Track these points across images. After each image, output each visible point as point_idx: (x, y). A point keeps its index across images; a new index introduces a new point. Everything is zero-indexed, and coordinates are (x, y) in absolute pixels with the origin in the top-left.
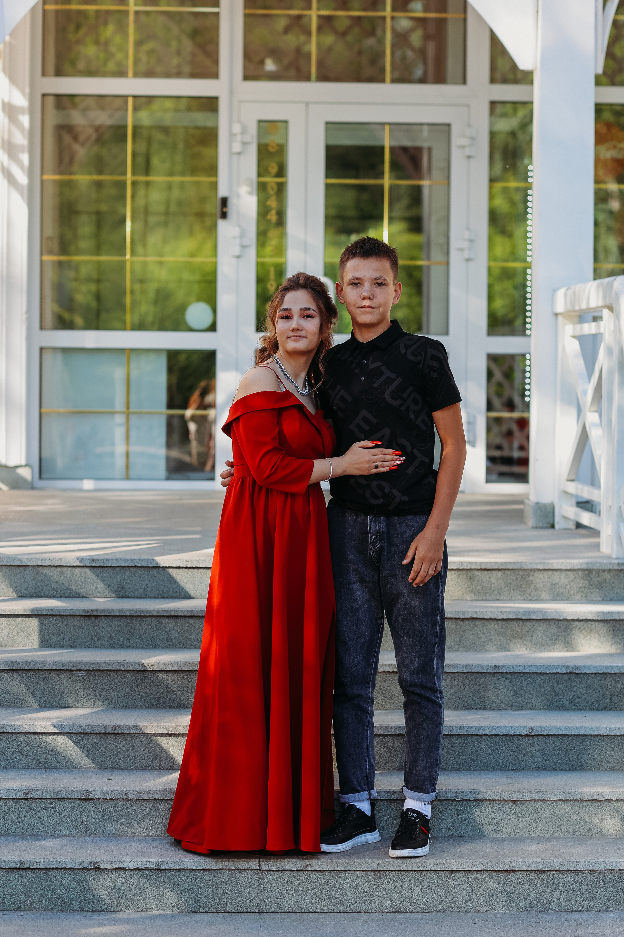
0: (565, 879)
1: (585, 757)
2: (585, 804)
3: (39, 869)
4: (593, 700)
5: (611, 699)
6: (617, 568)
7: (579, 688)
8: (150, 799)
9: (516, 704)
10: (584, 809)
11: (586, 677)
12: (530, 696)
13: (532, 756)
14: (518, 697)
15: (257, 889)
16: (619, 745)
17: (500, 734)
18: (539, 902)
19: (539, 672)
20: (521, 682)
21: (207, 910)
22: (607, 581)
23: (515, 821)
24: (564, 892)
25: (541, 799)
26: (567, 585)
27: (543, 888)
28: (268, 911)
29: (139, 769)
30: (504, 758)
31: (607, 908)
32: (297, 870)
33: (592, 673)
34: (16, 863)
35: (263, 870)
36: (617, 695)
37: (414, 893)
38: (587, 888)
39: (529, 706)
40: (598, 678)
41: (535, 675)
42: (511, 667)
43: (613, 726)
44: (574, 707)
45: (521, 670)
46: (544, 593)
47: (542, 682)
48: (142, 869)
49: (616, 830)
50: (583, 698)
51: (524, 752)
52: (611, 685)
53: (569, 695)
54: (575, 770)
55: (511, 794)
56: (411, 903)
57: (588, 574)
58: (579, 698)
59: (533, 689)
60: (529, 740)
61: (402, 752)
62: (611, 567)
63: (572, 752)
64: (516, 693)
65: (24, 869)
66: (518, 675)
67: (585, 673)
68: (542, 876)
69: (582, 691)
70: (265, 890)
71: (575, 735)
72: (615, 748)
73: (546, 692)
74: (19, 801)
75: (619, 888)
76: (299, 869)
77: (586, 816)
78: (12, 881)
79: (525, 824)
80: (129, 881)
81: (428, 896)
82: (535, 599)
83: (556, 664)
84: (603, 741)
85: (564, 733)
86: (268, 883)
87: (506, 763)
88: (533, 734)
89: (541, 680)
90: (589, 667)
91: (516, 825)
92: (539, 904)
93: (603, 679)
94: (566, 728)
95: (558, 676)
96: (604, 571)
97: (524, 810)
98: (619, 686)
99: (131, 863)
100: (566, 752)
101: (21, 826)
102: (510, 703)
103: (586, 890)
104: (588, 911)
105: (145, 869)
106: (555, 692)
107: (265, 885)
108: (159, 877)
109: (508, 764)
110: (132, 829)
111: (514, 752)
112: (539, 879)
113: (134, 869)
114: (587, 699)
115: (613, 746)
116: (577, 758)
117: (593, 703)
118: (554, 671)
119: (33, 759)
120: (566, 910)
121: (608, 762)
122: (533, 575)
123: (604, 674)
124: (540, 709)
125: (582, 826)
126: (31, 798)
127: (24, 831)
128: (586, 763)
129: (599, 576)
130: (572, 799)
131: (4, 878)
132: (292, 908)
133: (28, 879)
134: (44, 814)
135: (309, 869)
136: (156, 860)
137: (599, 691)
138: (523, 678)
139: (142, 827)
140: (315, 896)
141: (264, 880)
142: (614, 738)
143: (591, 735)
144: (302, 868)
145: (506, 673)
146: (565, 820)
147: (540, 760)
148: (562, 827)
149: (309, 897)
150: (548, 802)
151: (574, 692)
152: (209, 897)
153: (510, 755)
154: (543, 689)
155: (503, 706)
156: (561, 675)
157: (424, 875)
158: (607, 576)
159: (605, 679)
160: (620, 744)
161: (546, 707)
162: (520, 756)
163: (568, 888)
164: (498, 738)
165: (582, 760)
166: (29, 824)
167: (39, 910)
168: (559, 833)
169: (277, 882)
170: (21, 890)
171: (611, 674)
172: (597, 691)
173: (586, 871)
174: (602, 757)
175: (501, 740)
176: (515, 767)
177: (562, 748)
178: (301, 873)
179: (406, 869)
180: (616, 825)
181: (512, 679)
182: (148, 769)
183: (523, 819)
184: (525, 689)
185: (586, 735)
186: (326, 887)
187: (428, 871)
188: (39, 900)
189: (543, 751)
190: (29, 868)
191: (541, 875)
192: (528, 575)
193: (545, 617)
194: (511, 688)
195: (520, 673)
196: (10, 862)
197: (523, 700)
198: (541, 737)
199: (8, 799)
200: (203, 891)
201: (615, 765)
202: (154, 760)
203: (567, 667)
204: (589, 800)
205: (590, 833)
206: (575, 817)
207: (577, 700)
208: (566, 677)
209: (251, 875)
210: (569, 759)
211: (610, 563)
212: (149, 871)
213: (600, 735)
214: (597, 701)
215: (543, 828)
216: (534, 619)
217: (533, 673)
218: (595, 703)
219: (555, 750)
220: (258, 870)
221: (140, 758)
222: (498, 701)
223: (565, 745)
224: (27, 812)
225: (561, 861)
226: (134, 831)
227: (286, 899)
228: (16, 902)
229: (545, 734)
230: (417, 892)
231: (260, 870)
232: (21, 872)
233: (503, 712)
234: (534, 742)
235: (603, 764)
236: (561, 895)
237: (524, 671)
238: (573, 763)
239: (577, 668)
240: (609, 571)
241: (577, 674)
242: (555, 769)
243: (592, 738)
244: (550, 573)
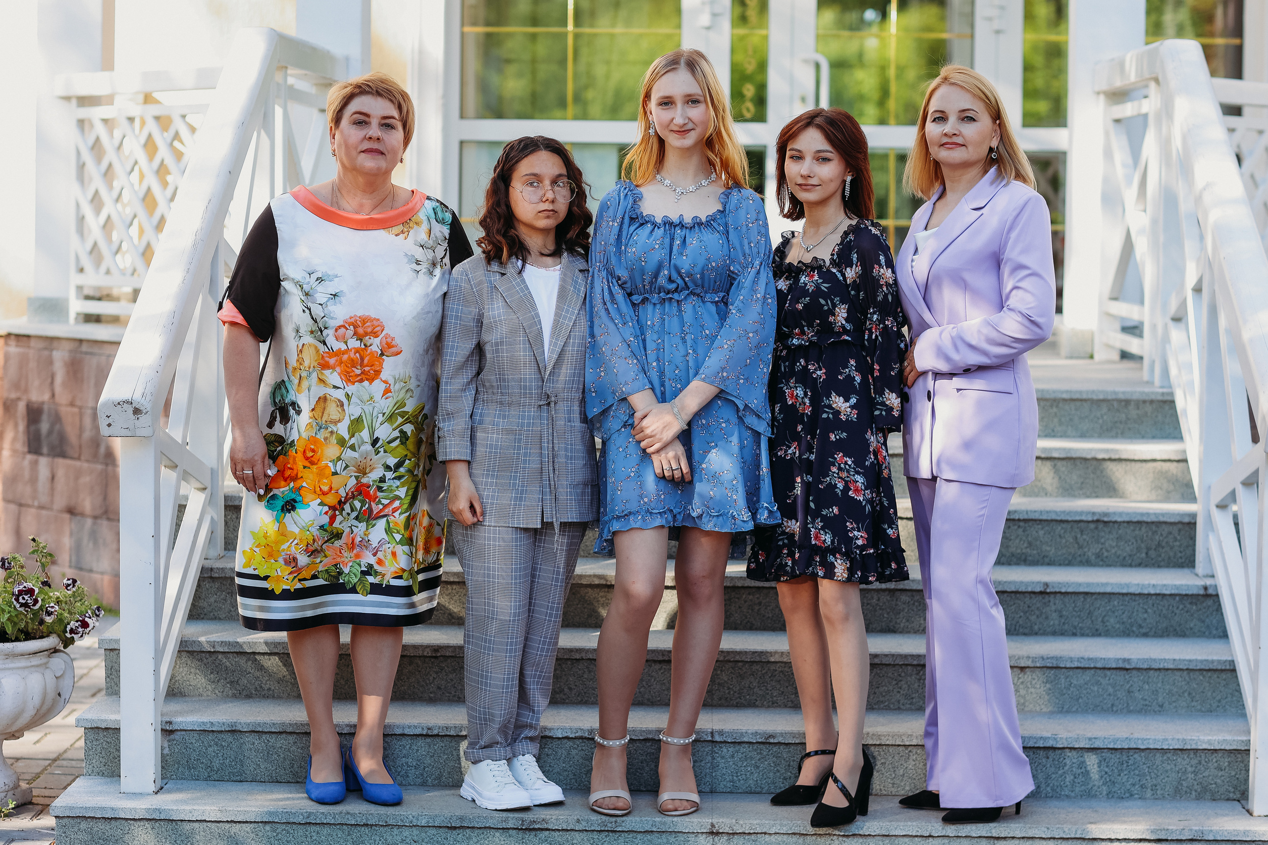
0: (1080, 759)
1: (1112, 620)
2: (1108, 673)
3: (450, 736)
4: (1125, 554)
5: (1147, 554)
6: (1160, 398)
7: (1108, 539)
8: (583, 659)
9: (1030, 558)
10: (1107, 678)
11: (1116, 526)
12: (1048, 548)
13: (1047, 618)
14: (1034, 550)
15: (709, 765)
16: (1153, 605)
17: (1008, 590)
18: (1048, 786)
19: (1059, 518)
20: (1037, 532)
21: (649, 788)
22: (1149, 414)
23: (1022, 692)
24: (1079, 775)
25: (1055, 665)
26: (1098, 419)
27: (1053, 769)
28: (721, 790)
29: (571, 627)
30: (1013, 620)
31: (1132, 795)
32: (758, 743)
33: (1124, 522)
34: (423, 729)
35: (716, 742)
36: (1155, 549)
37: (897, 772)
38: (1107, 770)
39: (1047, 560)
40: (1132, 528)
41: (1054, 523)
42: (1025, 513)
43: (1146, 582)
44: (1101, 563)
45: (1036, 516)
46: (1070, 427)
47: (1062, 531)
48: (572, 738)
49: (1146, 705)
50: (1113, 551)
51: (1037, 613)
52: (1147, 536)
53: (1095, 548)
54: (1099, 635)
55: (1019, 658)
56: (893, 784)
57: (1126, 405)
58: (1107, 551)
59: (1052, 540)
60: (1043, 598)
61: (888, 610)
62: (1153, 397)
63: (1096, 613)
64: (1030, 544)
65: (432, 736)
66: (1034, 522)
67: (1115, 522)
68: (1053, 754)
69: (1111, 542)
70: (718, 766)
71: (1099, 593)
72: (1149, 610)
73: (1068, 543)
74: (427, 660)
75: (1146, 771)
76: (760, 740)
77: (1110, 687)
78: (418, 750)
79: (1035, 696)
80: (556, 752)
81: (914, 777)
82: (1059, 434)
83: (1079, 510)
84: (1135, 600)
85: (1086, 590)
86: (723, 757)
87: (1016, 626)
88: (1048, 591)
89: (1062, 528)
90: (1121, 514)
91: (1024, 697)
92: (1049, 789)
93: (1138, 529)
94: (1088, 585)
95: (1082, 524)
96: (1144, 402)
97: (1034, 679)
98: (1157, 538)
99: (559, 730)
100: (1089, 614)
101: (429, 689)
102: (1023, 557)
103: (1106, 773)
104: (1108, 798)
105: (576, 738)
106: (1078, 544)
107: (719, 759)
108: (591, 748)
109: (1017, 628)
110: (561, 695)
111: (1025, 613)
112: (1048, 758)
113: (563, 738)
114: (1119, 552)
115: (1146, 607)
116: (1103, 621)
117: (1125, 558)
118: (1078, 518)
119: (444, 614)
120: (1081, 796)
121: (1140, 626)
122: (1057, 407)
123: (1139, 522)
124: (1060, 565)
125: (1104, 699)
126: (442, 656)
127: (432, 695)
128: (1113, 627)
129: (1138, 408)
130: (1092, 666)
131: (408, 747)
132: (751, 787)
133: (436, 748)
134: (456, 675)
135: (772, 741)
136: (589, 728)
137: (1133, 543)
138: (1040, 526)
139: (573, 692)
140: (778, 774)
141: (717, 753)
142: (1147, 598)
143: (1119, 594)
144: (762, 740)
145: (1019, 520)
146: (1084, 692)
147: (1057, 622)
148: (1080, 700)
149: (771, 774)
150: (1063, 670)
151: (1102, 544)
152: (652, 772)
153: (1021, 617)
154: (1064, 541)
155: (1015, 560)
156: (1086, 524)
157: (910, 751)
158: (1149, 408)
159: (1140, 529)
160: (1155, 605)
161: (1067, 562)
162: (1033, 618)
163: (1083, 770)
164: (1005, 595)
165: (1108, 624)
166: (439, 688)
167: (450, 786)
168: (1076, 707)
169: (733, 756)
170: (428, 761)
171: (1147, 523)
172: (1130, 543)
173: (1106, 751)
174: (1133, 620)
175: (1009, 598)
176: (1027, 631)
177: (1083, 608)
178: (762, 746)
179: (887, 743)
180: (1146, 700)
181: (1025, 527)
182: (582, 627)
183: (1033, 690)
184: (1042, 539)
185: (1114, 594)
186: (792, 763)
187: (914, 745)
188: (449, 773)
189: (1060, 612)
190: (437, 735)
191: (1051, 753)
192: (1052, 406)
193: (1069, 455)
194: (1024, 538)
195: (1035, 520)
196: (415, 727)
197: (1038, 553)
198: (1059, 595)
199: (414, 656)
200: (645, 765)
201: (1148, 630)
202: (590, 616)
203: (1094, 514)
204: (1113, 669)
205: (1115, 709)
206: (1096, 688)
207: (1106, 554)
208: (1092, 526)
209: (703, 747)
210: (1092, 621)
211: (1152, 393)
212: (580, 741)
213: (1130, 594)
214: (1130, 556)
215: (1057, 701)
216: (1055, 459)
217: (1052, 521)
218: (1127, 558)
219: (1075, 611)
220: (710, 741)
221: (572, 614)
222: (1008, 554)
223: (1088, 605)
224: (437, 673)
225: (1076, 736)
226: (564, 697)
227: (744, 777)
228: (422, 775)
229: (1063, 590)
230: (901, 772)
231: (713, 742)
232: (428, 740)
233: (1014, 568)
234: (1050, 601)
235: (1134, 629)
236: (1075, 778)
237: (1041, 518)
238: (1097, 627)
239: (1106, 514)
240: (1152, 402)
241: (1105, 522)
242: (1074, 635)
243: (1121, 597)
244: (1078, 403)
